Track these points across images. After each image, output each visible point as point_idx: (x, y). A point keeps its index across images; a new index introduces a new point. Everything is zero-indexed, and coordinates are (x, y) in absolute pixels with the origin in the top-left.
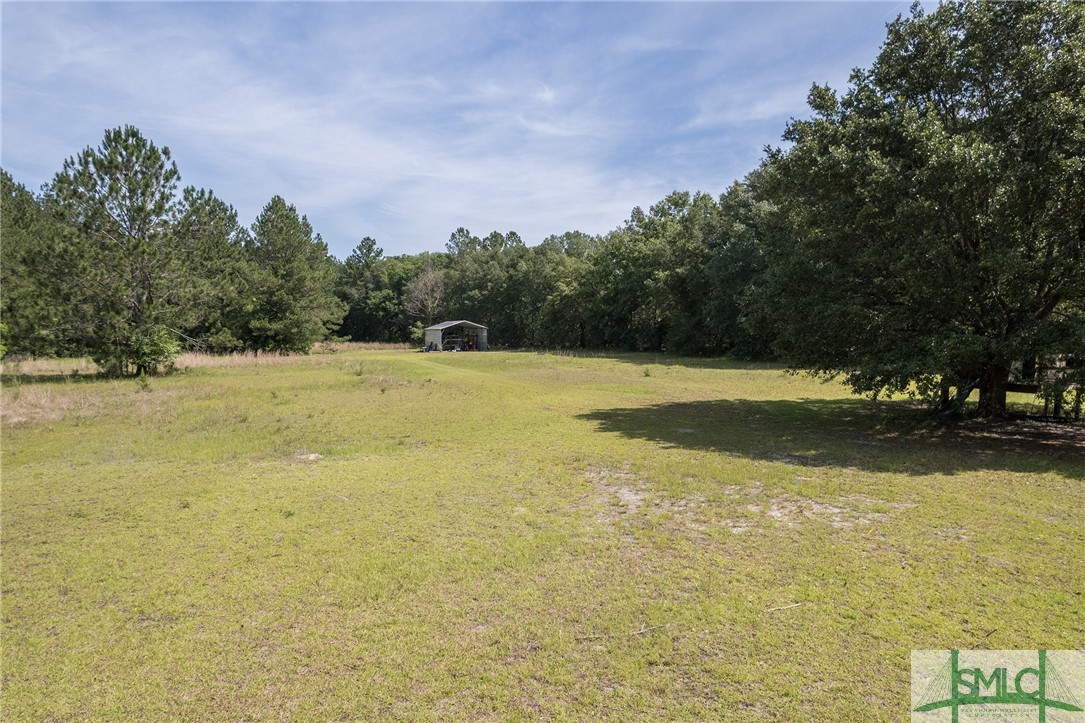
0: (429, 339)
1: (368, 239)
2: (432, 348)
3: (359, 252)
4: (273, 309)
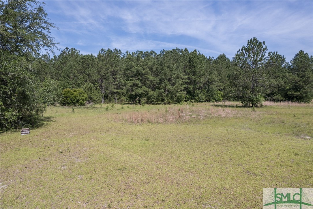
4: (296, 88)
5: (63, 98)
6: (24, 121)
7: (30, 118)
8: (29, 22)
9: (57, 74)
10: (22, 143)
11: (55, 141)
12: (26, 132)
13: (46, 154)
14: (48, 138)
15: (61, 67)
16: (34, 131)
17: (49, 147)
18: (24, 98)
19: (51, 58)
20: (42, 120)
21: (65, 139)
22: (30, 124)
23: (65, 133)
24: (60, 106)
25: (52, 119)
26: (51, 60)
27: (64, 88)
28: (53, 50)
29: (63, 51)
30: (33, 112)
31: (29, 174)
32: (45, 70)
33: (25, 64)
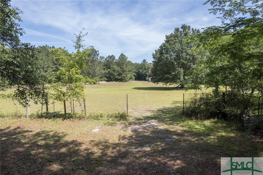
0: (149, 80)
1: (145, 60)
2: (149, 81)
3: (142, 62)
4: (120, 74)
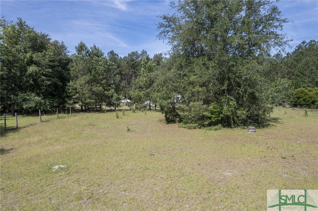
5: (294, 99)
6: (252, 120)
7: (257, 118)
8: (262, 26)
9: (289, 73)
10: (248, 140)
11: (279, 144)
12: (253, 130)
13: (268, 156)
14: (272, 140)
15: (295, 64)
16: (259, 130)
17: (271, 150)
18: (253, 98)
19: (283, 56)
20: (269, 121)
21: (291, 145)
22: (257, 123)
23: (292, 137)
24: (290, 107)
25: (279, 121)
26: (284, 59)
27: (296, 88)
28: (284, 49)
29: (298, 47)
30: (260, 112)
31: (250, 170)
32: (275, 69)
33: (256, 67)
